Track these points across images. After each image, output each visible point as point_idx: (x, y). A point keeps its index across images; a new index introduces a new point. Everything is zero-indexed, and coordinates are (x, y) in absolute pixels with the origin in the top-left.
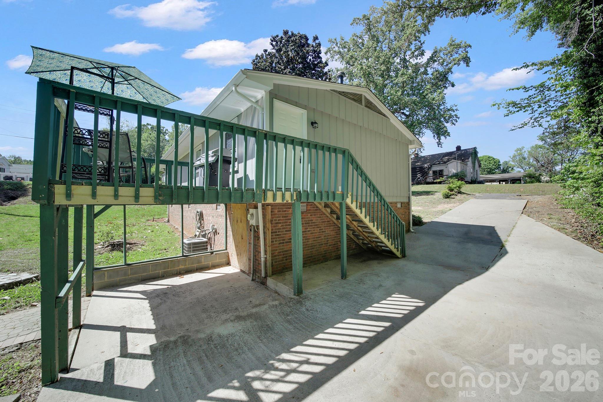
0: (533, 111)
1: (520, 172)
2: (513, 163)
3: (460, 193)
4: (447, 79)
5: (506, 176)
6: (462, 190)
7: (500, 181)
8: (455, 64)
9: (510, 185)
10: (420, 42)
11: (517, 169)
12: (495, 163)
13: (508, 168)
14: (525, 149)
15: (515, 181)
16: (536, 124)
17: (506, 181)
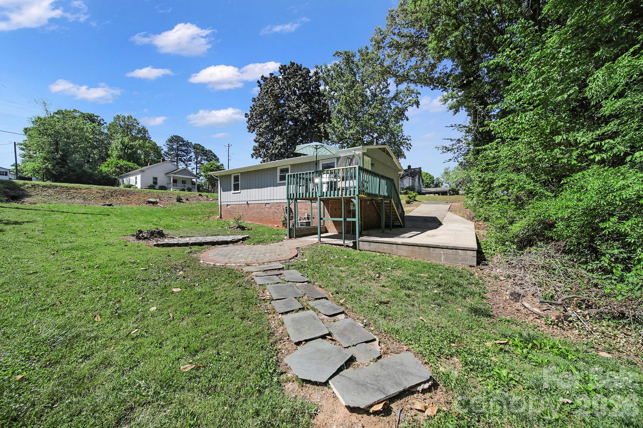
0: (455, 153)
1: (446, 187)
2: (442, 180)
3: (415, 200)
4: (404, 114)
5: (438, 189)
6: (416, 199)
7: (435, 193)
8: (410, 105)
9: (441, 197)
10: (387, 83)
11: (445, 184)
12: (430, 178)
13: (439, 183)
14: (450, 169)
15: (444, 193)
16: (456, 160)
17: (438, 193)
